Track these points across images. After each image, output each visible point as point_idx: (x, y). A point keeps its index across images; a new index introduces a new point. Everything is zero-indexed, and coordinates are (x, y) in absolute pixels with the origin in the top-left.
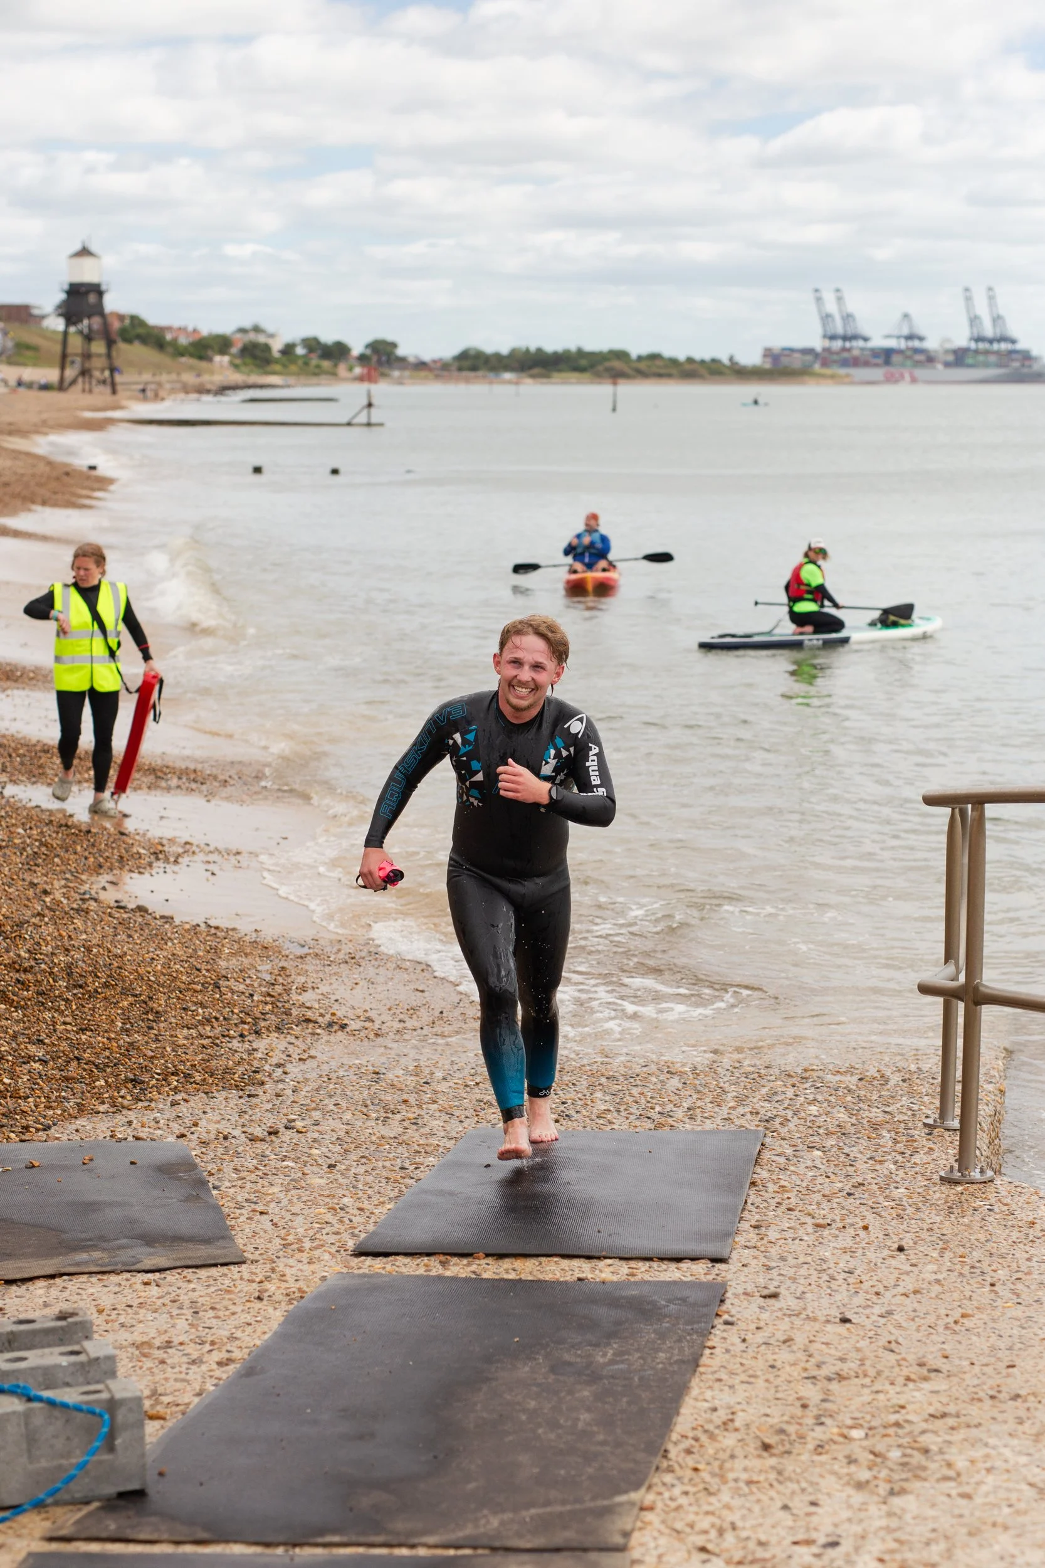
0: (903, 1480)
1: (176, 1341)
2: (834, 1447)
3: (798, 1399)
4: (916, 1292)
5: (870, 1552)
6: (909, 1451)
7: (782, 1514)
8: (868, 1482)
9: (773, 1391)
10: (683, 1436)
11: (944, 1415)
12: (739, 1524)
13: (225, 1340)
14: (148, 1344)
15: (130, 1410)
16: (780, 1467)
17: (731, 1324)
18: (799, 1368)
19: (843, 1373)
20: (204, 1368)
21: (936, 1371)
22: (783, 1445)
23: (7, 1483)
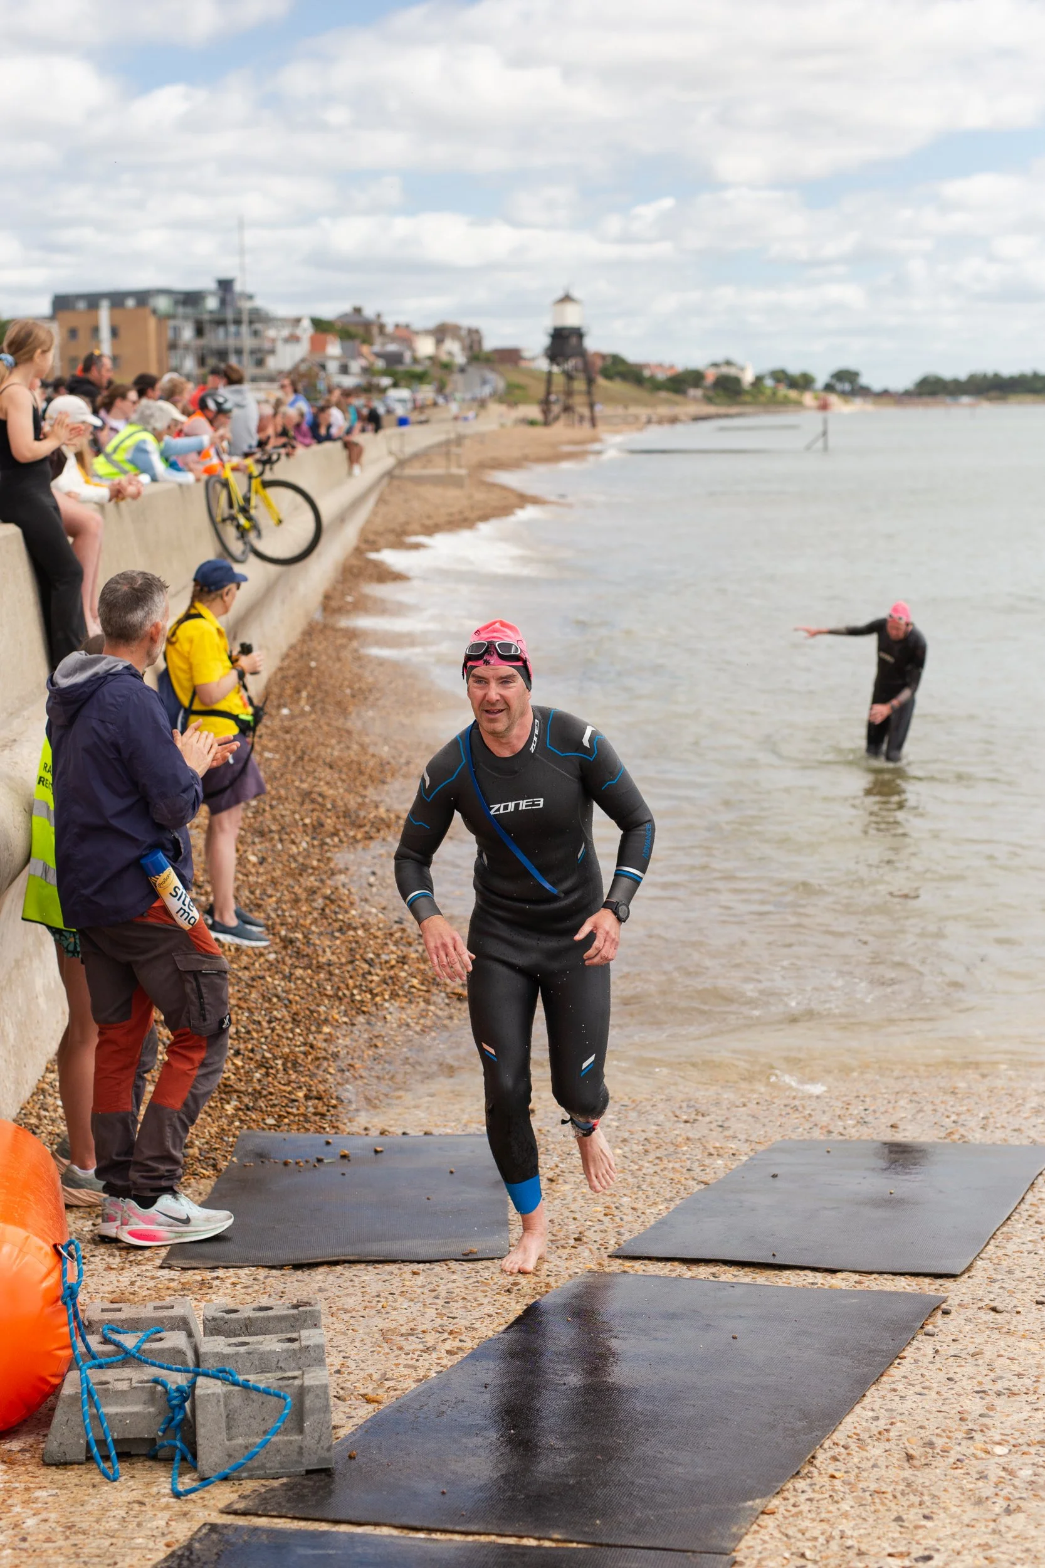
0: (1021, 1498)
1: (421, 1328)
7: (894, 1526)
9: (941, 1402)
12: (848, 1533)
13: (464, 1330)
14: (393, 1331)
15: (317, 1396)
17: (932, 1335)
18: (975, 1382)
19: (1015, 1389)
20: (434, 1355)
22: (926, 1458)
23: (207, 1456)
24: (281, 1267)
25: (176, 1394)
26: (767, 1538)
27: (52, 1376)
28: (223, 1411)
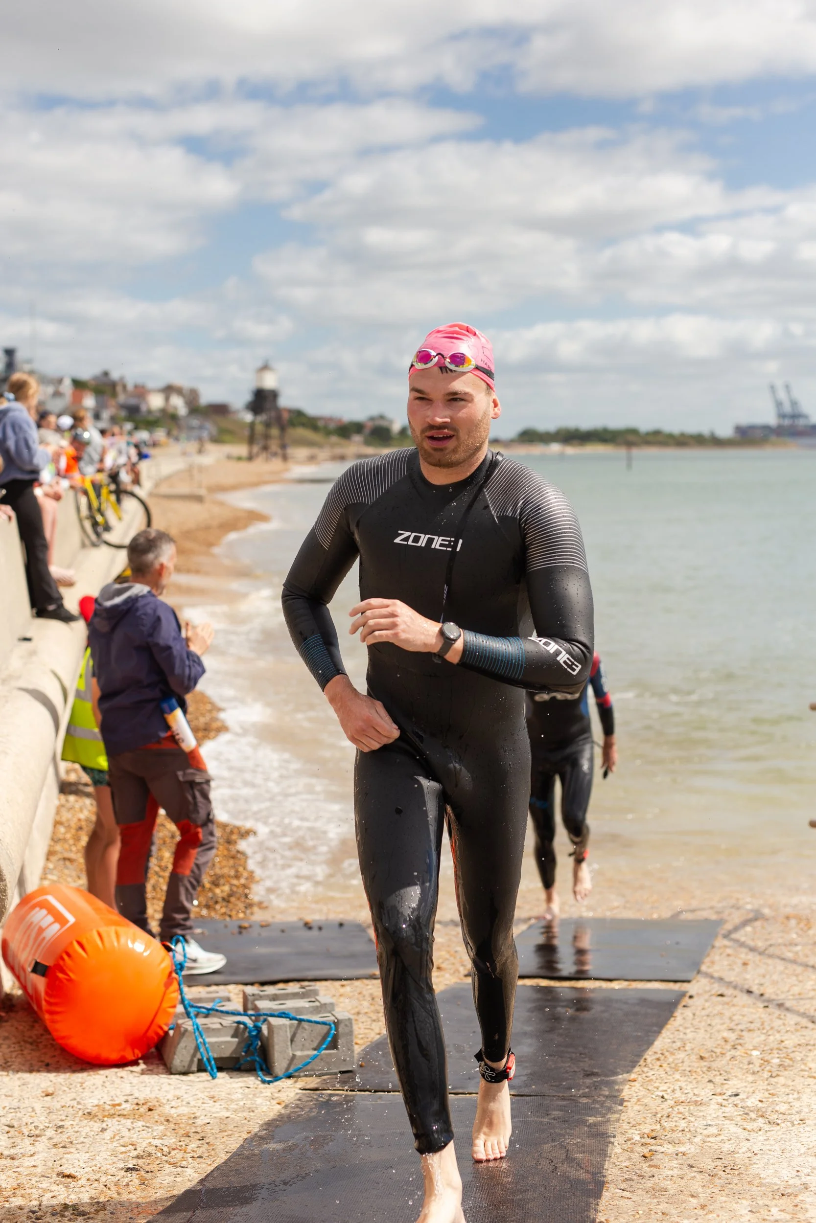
0: (778, 1071)
2: (741, 1058)
3: (723, 1038)
4: (800, 994)
5: (755, 1098)
6: (784, 1060)
7: (709, 1084)
8: (758, 1072)
9: (709, 1035)
10: (655, 1053)
11: (807, 1045)
12: (685, 1087)
15: (346, 1025)
16: (709, 1066)
17: (688, 1007)
18: (725, 1026)
19: (751, 1028)
21: (806, 1027)
22: (712, 1058)
23: (279, 1063)
24: (252, 984)
25: (253, 1029)
26: (637, 1091)
27: (167, 1025)
28: (289, 1035)
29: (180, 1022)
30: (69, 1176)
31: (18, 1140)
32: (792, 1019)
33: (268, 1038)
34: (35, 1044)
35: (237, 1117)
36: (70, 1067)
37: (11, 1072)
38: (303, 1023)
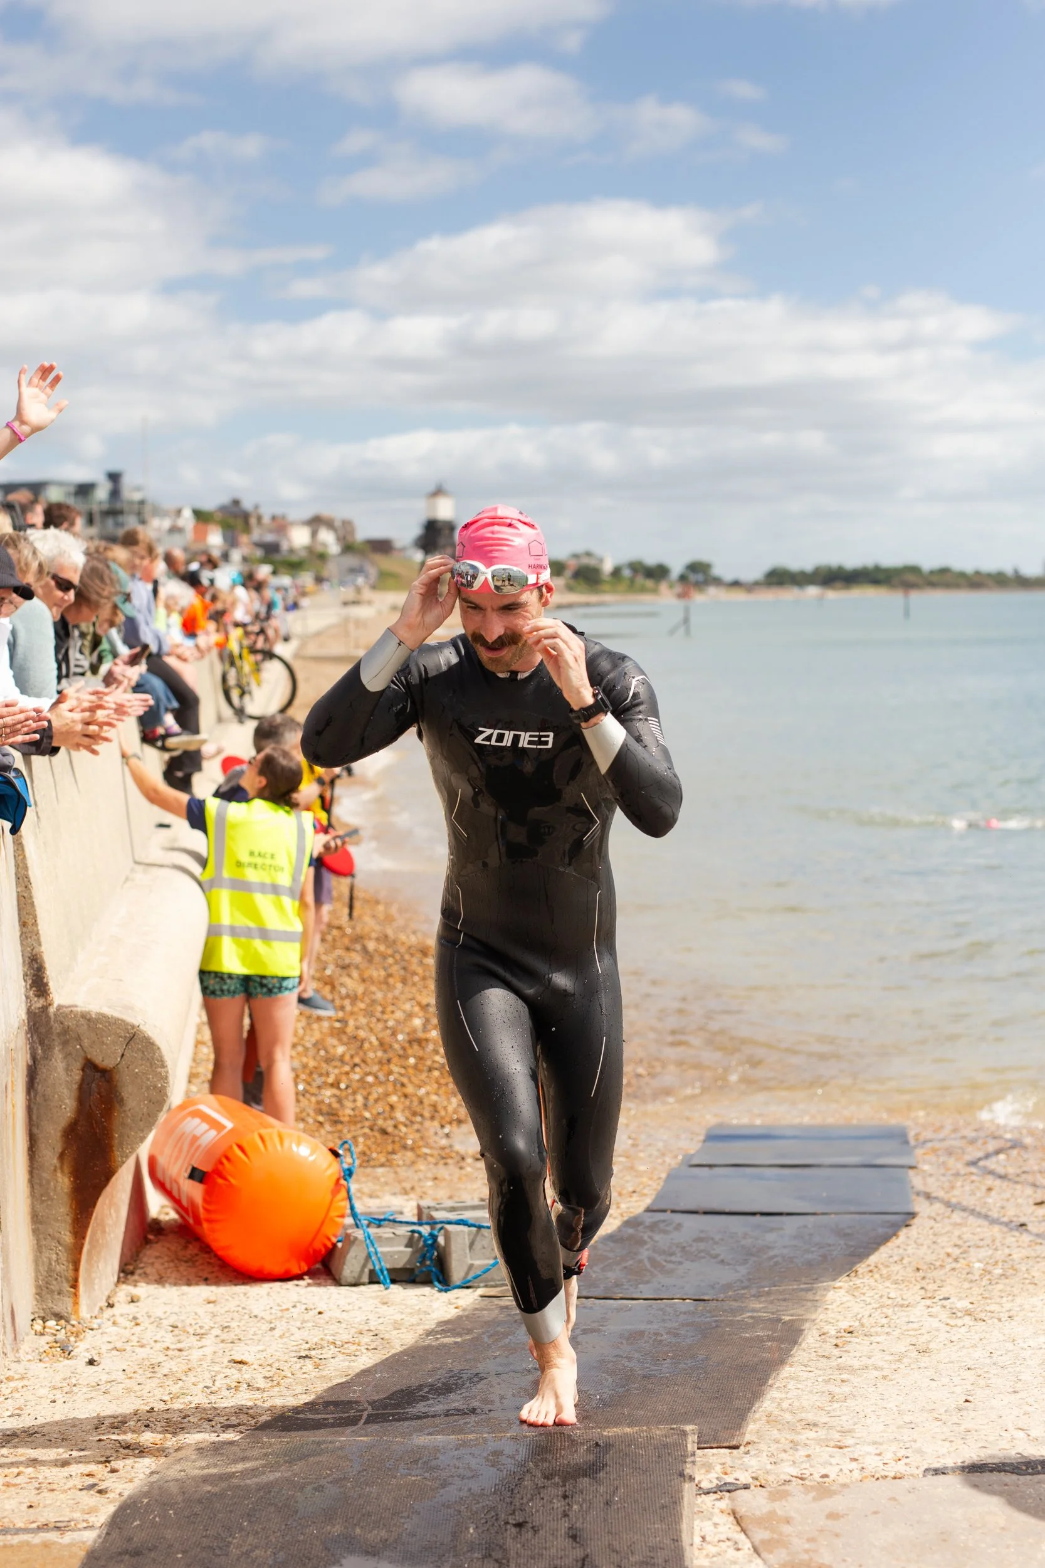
0: (999, 1280)
2: (961, 1269)
3: (947, 1253)
5: (967, 1301)
6: (1007, 1270)
8: (976, 1280)
9: (932, 1250)
10: (868, 1265)
11: (1036, 1258)
16: (924, 1276)
17: (915, 1228)
23: (457, 1273)
25: (429, 1238)
26: (841, 1296)
28: (467, 1242)
29: (349, 1231)
30: (240, 1362)
31: (182, 1338)
32: (1026, 1238)
33: (444, 1248)
34: (191, 1261)
35: (414, 1320)
36: (230, 1281)
37: (167, 1285)
38: (483, 1230)
